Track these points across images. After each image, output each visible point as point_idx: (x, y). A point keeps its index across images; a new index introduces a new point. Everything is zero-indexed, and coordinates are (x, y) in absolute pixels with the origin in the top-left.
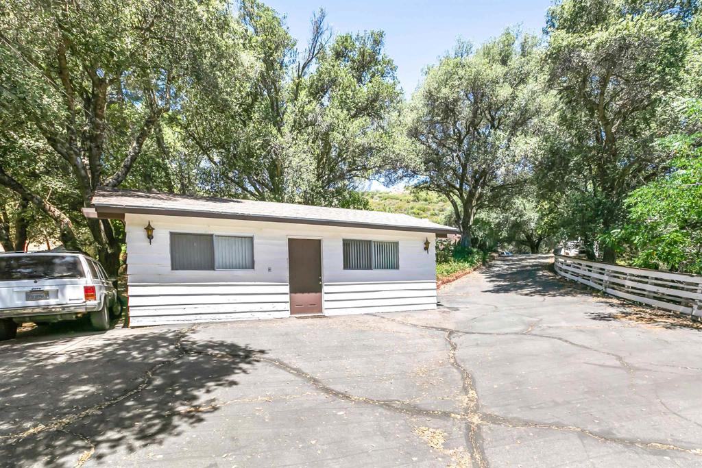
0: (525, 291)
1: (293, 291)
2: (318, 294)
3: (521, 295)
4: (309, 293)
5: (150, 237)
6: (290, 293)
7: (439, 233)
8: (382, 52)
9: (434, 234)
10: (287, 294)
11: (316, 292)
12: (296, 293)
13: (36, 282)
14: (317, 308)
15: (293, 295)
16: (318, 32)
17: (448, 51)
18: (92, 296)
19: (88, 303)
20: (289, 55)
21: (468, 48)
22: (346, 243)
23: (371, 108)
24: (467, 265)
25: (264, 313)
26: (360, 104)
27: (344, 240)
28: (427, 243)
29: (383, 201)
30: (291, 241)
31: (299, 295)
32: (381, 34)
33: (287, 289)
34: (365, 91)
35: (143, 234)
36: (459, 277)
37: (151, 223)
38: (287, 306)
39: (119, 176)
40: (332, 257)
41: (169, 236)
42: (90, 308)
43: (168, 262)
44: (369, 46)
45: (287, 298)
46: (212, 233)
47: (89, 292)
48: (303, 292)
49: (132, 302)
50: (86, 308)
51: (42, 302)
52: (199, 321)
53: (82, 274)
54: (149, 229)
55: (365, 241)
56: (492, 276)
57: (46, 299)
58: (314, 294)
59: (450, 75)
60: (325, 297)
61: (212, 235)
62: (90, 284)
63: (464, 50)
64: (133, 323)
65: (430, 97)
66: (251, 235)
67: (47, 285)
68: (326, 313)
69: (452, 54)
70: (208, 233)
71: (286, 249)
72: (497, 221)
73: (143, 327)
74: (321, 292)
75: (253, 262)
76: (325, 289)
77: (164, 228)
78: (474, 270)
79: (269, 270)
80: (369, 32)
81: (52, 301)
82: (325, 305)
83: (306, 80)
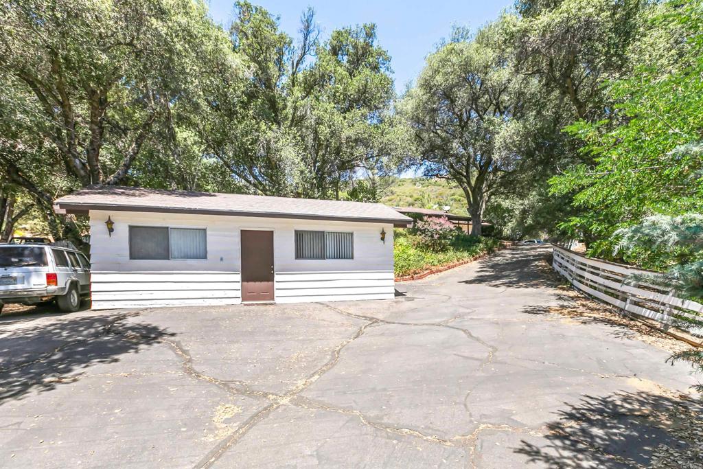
0: (494, 283)
1: (244, 280)
2: (270, 283)
3: (490, 286)
4: (261, 281)
5: (111, 230)
6: (242, 281)
7: (396, 223)
8: (374, 44)
9: (393, 225)
10: (239, 282)
11: (268, 281)
12: (248, 281)
13: (6, 270)
14: (269, 295)
15: (245, 283)
16: (307, 31)
17: (444, 39)
18: (53, 282)
19: (49, 288)
20: (287, 53)
21: (465, 33)
22: (299, 235)
23: (363, 99)
24: (466, 254)
25: (215, 300)
26: (352, 96)
27: (296, 231)
28: (383, 233)
29: (426, 188)
30: (243, 232)
31: (251, 284)
32: (373, 27)
33: (238, 277)
34: (356, 84)
35: (104, 227)
36: (453, 267)
37: (111, 218)
38: (239, 294)
39: (119, 174)
40: (284, 247)
41: (127, 229)
42: (50, 293)
43: (127, 253)
44: (362, 40)
45: (238, 286)
46: (167, 226)
47: (51, 278)
48: (255, 280)
49: (94, 287)
50: (47, 293)
51: (11, 287)
52: (154, 306)
53: (45, 264)
54: (110, 224)
55: (318, 232)
56: (488, 266)
57: (14, 284)
58: (266, 283)
59: (444, 62)
60: (276, 285)
61: (167, 228)
62: (51, 272)
63: (459, 35)
64: (95, 306)
65: (427, 85)
66: (204, 227)
67: (15, 272)
68: (277, 300)
69: (448, 40)
70: (164, 226)
71: (238, 240)
72: (522, 207)
73: (103, 310)
74: (273, 281)
75: (206, 252)
76: (277, 278)
77: (123, 222)
78: (475, 259)
79: (222, 259)
80: (362, 26)
81: (19, 287)
82: (277, 293)
83: (300, 76)
